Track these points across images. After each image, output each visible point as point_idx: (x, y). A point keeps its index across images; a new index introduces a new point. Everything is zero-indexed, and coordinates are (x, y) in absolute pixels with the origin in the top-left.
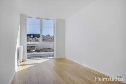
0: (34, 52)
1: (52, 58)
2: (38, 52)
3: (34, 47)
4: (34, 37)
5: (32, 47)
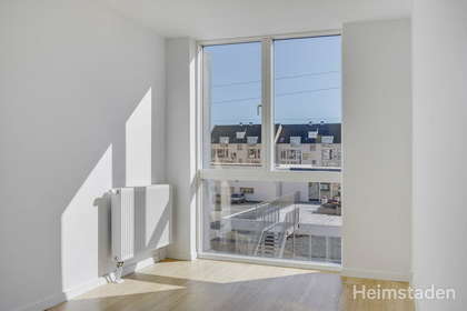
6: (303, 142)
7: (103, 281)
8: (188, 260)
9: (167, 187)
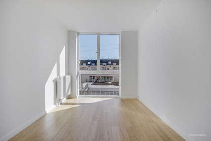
0: (110, 84)
1: (116, 98)
2: (114, 85)
3: (111, 77)
4: (111, 64)
5: (108, 77)
6: (87, 65)
7: (55, 106)
8: (76, 98)
9: (70, 76)
